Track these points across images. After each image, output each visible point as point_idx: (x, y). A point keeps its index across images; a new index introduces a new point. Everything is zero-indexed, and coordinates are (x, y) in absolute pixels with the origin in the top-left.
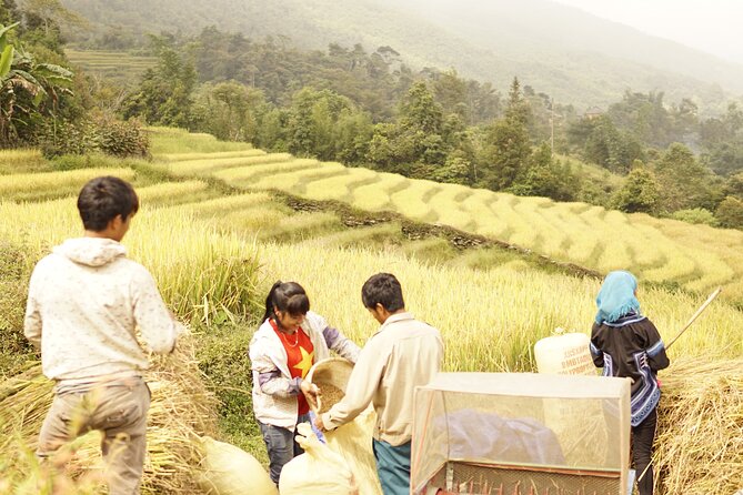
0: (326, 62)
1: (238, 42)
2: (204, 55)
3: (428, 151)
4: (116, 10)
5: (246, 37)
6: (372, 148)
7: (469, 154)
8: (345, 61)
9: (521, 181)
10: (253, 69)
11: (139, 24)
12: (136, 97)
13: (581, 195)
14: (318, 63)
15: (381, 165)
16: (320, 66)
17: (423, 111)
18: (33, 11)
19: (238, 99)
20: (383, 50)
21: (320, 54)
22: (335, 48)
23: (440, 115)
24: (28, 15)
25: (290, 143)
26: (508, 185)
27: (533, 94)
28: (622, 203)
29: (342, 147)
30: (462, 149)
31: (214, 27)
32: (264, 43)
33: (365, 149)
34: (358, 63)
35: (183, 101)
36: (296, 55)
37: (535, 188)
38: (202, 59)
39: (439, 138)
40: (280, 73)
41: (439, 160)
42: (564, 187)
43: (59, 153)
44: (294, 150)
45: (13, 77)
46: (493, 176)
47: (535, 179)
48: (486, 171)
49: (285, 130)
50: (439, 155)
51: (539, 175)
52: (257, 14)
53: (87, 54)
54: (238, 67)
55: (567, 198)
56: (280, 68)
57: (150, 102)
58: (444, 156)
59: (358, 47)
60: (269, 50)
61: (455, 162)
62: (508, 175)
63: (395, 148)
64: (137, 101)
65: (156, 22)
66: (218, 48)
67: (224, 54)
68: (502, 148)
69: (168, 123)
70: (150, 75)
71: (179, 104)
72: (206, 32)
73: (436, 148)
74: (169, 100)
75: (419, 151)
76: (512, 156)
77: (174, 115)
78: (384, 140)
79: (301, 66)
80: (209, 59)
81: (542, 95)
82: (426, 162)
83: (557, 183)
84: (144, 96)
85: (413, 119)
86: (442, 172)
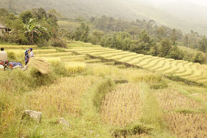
0: (135, 24)
1: (111, 19)
2: (102, 23)
3: (145, 47)
4: (82, 11)
5: (113, 18)
6: (131, 46)
7: (156, 48)
8: (140, 24)
9: (168, 55)
10: (115, 26)
11: (87, 15)
12: (74, 34)
13: (184, 58)
14: (133, 24)
15: (133, 51)
16: (133, 26)
17: (144, 37)
18: (50, 14)
19: (99, 34)
20: (151, 21)
21: (133, 22)
22: (138, 21)
23: (149, 38)
24: (49, 15)
25: (111, 45)
26: (165, 55)
27: (193, 33)
28: (194, 60)
29: (124, 46)
30: (154, 47)
31: (105, 15)
32: (119, 19)
33: (129, 47)
34: (144, 24)
35: (86, 35)
36: (127, 23)
37: (172, 56)
38: (102, 24)
39: (148, 44)
40: (122, 27)
41: (148, 49)
42: (180, 56)
43: (42, 46)
44: (112, 47)
45: (33, 30)
46: (161, 53)
47: (172, 54)
48: (160, 52)
49: (110, 42)
50: (148, 48)
51: (173, 53)
52: (120, 11)
53: (72, 23)
54: (111, 26)
55: (181, 59)
56: (122, 26)
57: (77, 35)
58: (149, 48)
59: (144, 20)
60: (120, 21)
61: (152, 50)
62: (165, 53)
63: (137, 46)
64: (74, 35)
65: (92, 14)
66: (106, 21)
67: (108, 22)
68: (164, 46)
69: (81, 40)
70: (78, 29)
71: (84, 36)
72: (103, 16)
73: (147, 46)
74: (82, 35)
75: (143, 47)
76: (166, 48)
77: (83, 38)
78: (134, 44)
79: (128, 25)
80: (103, 24)
81: (196, 33)
82: (145, 50)
83: (178, 55)
84: (76, 34)
85: (142, 39)
86: (148, 52)
